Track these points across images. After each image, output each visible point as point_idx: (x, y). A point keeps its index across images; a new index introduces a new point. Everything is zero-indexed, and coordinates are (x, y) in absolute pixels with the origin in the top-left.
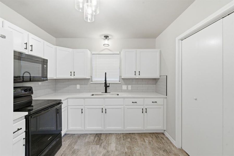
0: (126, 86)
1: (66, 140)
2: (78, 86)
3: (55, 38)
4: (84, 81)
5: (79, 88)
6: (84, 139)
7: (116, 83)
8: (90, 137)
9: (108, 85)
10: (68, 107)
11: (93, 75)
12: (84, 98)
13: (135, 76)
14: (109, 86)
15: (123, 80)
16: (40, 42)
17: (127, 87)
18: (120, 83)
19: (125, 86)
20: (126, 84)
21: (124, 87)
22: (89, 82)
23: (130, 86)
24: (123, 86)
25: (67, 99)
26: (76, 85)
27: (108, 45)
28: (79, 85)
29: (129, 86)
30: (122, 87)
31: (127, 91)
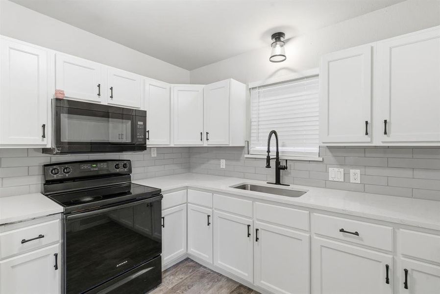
0: (342, 170)
1: (177, 274)
2: (223, 163)
3: (189, 72)
4: (233, 152)
5: (224, 167)
6: (209, 286)
7: (309, 161)
8: (221, 287)
9: (283, 164)
10: (188, 204)
11: (252, 139)
12: (214, 192)
13: (367, 139)
14: (285, 168)
15: (331, 152)
16: (135, 80)
17: (346, 175)
18: (321, 159)
19: (336, 169)
20: (341, 165)
21: (335, 174)
22: (241, 154)
23: (358, 171)
24: (330, 169)
25: (187, 188)
26: (219, 159)
27: (283, 58)
28: (224, 160)
29: (352, 171)
30: (327, 171)
31: (344, 186)
